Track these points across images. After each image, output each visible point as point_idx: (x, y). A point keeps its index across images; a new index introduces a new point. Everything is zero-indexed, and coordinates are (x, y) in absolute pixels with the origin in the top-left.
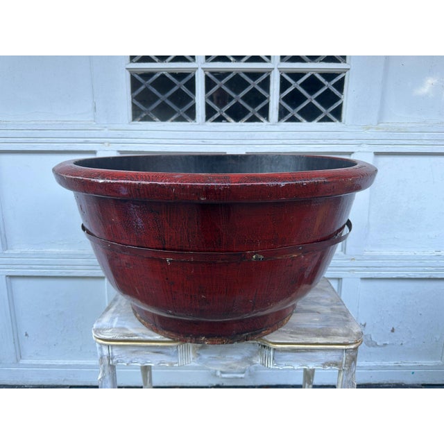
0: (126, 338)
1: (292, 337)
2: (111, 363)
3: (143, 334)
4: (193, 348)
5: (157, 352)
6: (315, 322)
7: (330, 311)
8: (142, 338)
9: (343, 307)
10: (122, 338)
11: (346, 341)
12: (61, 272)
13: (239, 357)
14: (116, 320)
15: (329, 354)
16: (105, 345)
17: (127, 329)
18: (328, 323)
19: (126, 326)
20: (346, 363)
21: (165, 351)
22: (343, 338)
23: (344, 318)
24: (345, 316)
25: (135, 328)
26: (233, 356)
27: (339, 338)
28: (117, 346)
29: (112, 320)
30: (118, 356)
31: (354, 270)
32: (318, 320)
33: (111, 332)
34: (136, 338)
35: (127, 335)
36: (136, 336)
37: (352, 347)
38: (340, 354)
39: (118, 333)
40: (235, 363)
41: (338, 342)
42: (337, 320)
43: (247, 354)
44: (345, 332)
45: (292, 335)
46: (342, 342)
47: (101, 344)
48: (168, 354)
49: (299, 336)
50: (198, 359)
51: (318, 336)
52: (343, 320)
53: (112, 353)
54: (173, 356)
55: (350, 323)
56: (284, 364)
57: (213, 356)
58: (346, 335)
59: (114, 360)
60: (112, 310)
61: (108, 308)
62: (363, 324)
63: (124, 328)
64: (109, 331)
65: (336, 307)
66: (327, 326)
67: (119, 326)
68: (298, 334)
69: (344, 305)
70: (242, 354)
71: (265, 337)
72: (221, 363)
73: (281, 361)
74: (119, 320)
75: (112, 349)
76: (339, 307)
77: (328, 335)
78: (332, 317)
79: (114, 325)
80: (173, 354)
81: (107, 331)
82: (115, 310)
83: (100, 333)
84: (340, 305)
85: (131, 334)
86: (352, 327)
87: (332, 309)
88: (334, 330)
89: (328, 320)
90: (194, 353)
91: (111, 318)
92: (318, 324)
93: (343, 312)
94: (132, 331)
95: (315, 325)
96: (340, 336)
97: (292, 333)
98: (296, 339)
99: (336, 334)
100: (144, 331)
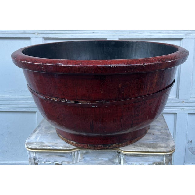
0: (43, 148)
1: (135, 148)
2: (35, 162)
3: (53, 146)
4: (81, 154)
5: (60, 156)
6: (150, 139)
7: (160, 133)
8: (52, 148)
10: (41, 148)
11: (165, 150)
12: (10, 109)
13: (106, 159)
14: (39, 137)
15: (156, 158)
16: (32, 152)
17: (44, 143)
18: (157, 140)
19: (44, 141)
20: (165, 163)
21: (65, 155)
22: (163, 149)
23: (167, 137)
25: (49, 142)
26: (103, 159)
28: (38, 152)
30: (39, 158)
31: (183, 109)
32: (151, 138)
33: (35, 145)
34: (49, 148)
35: (44, 146)
36: (49, 146)
37: (168, 154)
38: (162, 158)
39: (39, 145)
40: (104, 162)
41: (160, 151)
42: (163, 138)
43: (111, 157)
44: (165, 145)
46: (162, 151)
47: (29, 151)
48: (66, 157)
50: (84, 159)
51: (149, 147)
52: (166, 139)
53: (36, 156)
54: (69, 158)
55: (170, 140)
56: (131, 163)
57: (91, 158)
58: (165, 147)
59: (37, 160)
60: (37, 132)
61: (35, 131)
62: (190, 141)
63: (42, 143)
64: (35, 144)
65: (163, 131)
66: (156, 142)
67: (40, 141)
68: (138, 146)
69: (169, 130)
70: (108, 157)
71: (120, 148)
72: (97, 162)
73: (129, 161)
74: (40, 138)
75: (36, 154)
76: (166, 131)
77: (156, 147)
78: (160, 137)
79: (37, 141)
80: (69, 157)
81: (33, 144)
82: (38, 132)
83: (29, 145)
84: (166, 130)
85: (46, 146)
86: (170, 143)
87: (161, 132)
88: (159, 144)
89: (157, 139)
90: (81, 156)
91: (36, 137)
92: (151, 141)
93: (167, 134)
94: (47, 144)
95: (150, 141)
96: (162, 148)
97: (135, 145)
98: (137, 149)
99: (160, 147)
100: (54, 144)
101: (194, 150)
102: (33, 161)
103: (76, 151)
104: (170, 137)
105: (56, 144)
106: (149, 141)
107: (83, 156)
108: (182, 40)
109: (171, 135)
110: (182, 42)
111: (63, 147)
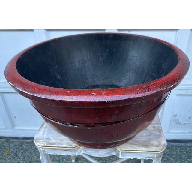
0: (50, 145)
1: (130, 147)
3: (58, 143)
4: (83, 148)
5: (65, 150)
6: (144, 136)
7: (152, 129)
8: (57, 146)
9: (160, 126)
10: (47, 145)
11: (157, 150)
14: (46, 133)
15: (148, 154)
16: (41, 148)
17: (51, 140)
18: (150, 137)
19: (51, 138)
20: (156, 157)
21: (69, 150)
22: (155, 148)
23: (159, 133)
24: (160, 132)
25: (55, 139)
27: (154, 148)
28: (45, 148)
29: (44, 134)
30: (47, 151)
31: (173, 91)
32: (145, 134)
33: (43, 142)
35: (50, 143)
36: (55, 144)
37: (160, 152)
38: (154, 154)
39: (46, 142)
41: (153, 150)
42: (155, 135)
43: (109, 151)
44: (157, 143)
45: (131, 146)
46: (155, 151)
48: (71, 151)
49: (134, 146)
50: (86, 152)
51: (143, 146)
52: (158, 135)
53: (45, 150)
55: (161, 137)
57: (92, 151)
58: (157, 146)
59: (46, 153)
63: (49, 139)
64: (42, 140)
65: (156, 125)
66: (149, 139)
67: (47, 137)
68: (133, 144)
69: (161, 124)
70: (107, 151)
71: (117, 147)
73: (125, 156)
76: (158, 126)
77: (149, 146)
78: (153, 132)
79: (45, 136)
80: (73, 151)
81: (41, 141)
82: (46, 126)
83: (37, 142)
84: (158, 124)
85: (52, 143)
86: (161, 140)
87: (154, 127)
88: (152, 142)
89: (150, 135)
91: (44, 131)
92: (145, 138)
93: (159, 129)
94: (53, 141)
95: (144, 138)
96: (154, 146)
97: (131, 144)
98: (132, 148)
99: (152, 145)
100: (59, 141)
101: (178, 121)
102: (43, 153)
104: (162, 133)
105: (61, 141)
106: (143, 138)
107: (85, 150)
108: (178, 31)
109: (162, 130)
110: (178, 32)
111: (67, 145)
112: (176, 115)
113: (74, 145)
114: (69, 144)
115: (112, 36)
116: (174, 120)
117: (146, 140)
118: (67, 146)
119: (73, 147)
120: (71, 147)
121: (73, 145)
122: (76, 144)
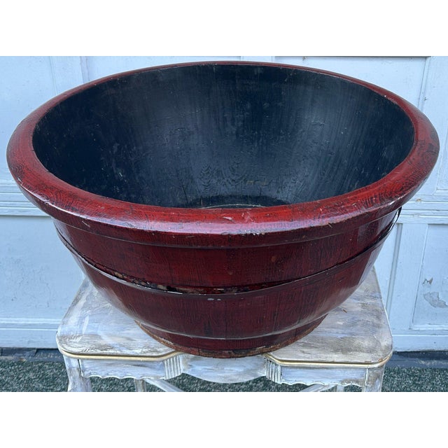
0: (99, 352)
1: (303, 352)
2: (82, 375)
3: (121, 345)
4: (184, 359)
5: (138, 366)
6: (338, 327)
7: (360, 309)
8: (119, 352)
9: (378, 301)
10: (94, 352)
11: (368, 360)
13: (241, 370)
14: (87, 320)
15: (349, 371)
16: (74, 358)
17: (100, 337)
18: (354, 330)
19: (100, 333)
20: (369, 380)
21: (149, 364)
22: (365, 355)
23: (376, 321)
24: (378, 317)
25: (110, 336)
26: (232, 369)
27: (361, 354)
28: (88, 359)
29: (81, 322)
30: (90, 369)
31: (419, 214)
32: (341, 323)
33: (80, 342)
34: (111, 351)
35: (100, 347)
36: (112, 348)
37: (376, 366)
38: (361, 371)
39: (88, 343)
40: (235, 375)
41: (359, 361)
42: (366, 324)
43: (249, 367)
44: (371, 344)
45: (305, 350)
47: (69, 357)
48: (151, 367)
49: (314, 351)
50: (190, 370)
51: (336, 351)
52: (374, 325)
53: (83, 365)
54: (159, 370)
55: (381, 330)
56: (294, 380)
57: (208, 368)
58: (370, 351)
59: (86, 373)
60: (81, 303)
61: (77, 300)
62: (428, 280)
63: (95, 336)
64: (79, 339)
65: (368, 301)
66: (351, 334)
67: (90, 331)
68: (312, 347)
69: (381, 297)
70: (244, 367)
71: (271, 353)
72: (221, 375)
73: (290, 377)
74: (90, 321)
75: (82, 361)
76: (373, 301)
77: (349, 350)
78: (361, 318)
79: (84, 330)
80: (158, 367)
81: (74, 340)
82: (85, 304)
83: (66, 343)
84: (375, 298)
85: (105, 345)
86: (381, 337)
87: (364, 305)
88: (358, 342)
89: (354, 324)
90: (185, 364)
91: (81, 317)
92: (340, 331)
93: (377, 310)
94: (107, 340)
95: (337, 333)
96: (364, 352)
97: (305, 345)
98: (308, 355)
99: (359, 349)
100: (122, 341)
101: (435, 298)
102: (77, 373)
103: (173, 357)
104: (383, 321)
105: (128, 341)
106: (335, 330)
107: (189, 364)
108: (428, 59)
109: (385, 314)
111: (144, 350)
112: (430, 282)
113: (161, 349)
114: (148, 347)
115: (259, 71)
116: (424, 295)
117: (342, 336)
118: (144, 352)
119: (160, 354)
120: (154, 354)
121: (158, 350)
122: (167, 348)
